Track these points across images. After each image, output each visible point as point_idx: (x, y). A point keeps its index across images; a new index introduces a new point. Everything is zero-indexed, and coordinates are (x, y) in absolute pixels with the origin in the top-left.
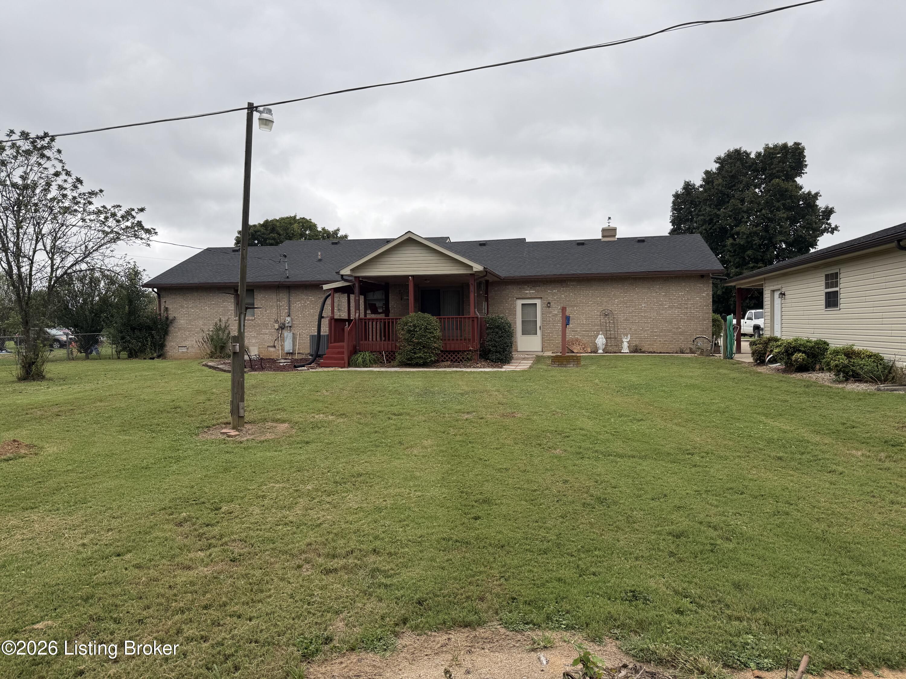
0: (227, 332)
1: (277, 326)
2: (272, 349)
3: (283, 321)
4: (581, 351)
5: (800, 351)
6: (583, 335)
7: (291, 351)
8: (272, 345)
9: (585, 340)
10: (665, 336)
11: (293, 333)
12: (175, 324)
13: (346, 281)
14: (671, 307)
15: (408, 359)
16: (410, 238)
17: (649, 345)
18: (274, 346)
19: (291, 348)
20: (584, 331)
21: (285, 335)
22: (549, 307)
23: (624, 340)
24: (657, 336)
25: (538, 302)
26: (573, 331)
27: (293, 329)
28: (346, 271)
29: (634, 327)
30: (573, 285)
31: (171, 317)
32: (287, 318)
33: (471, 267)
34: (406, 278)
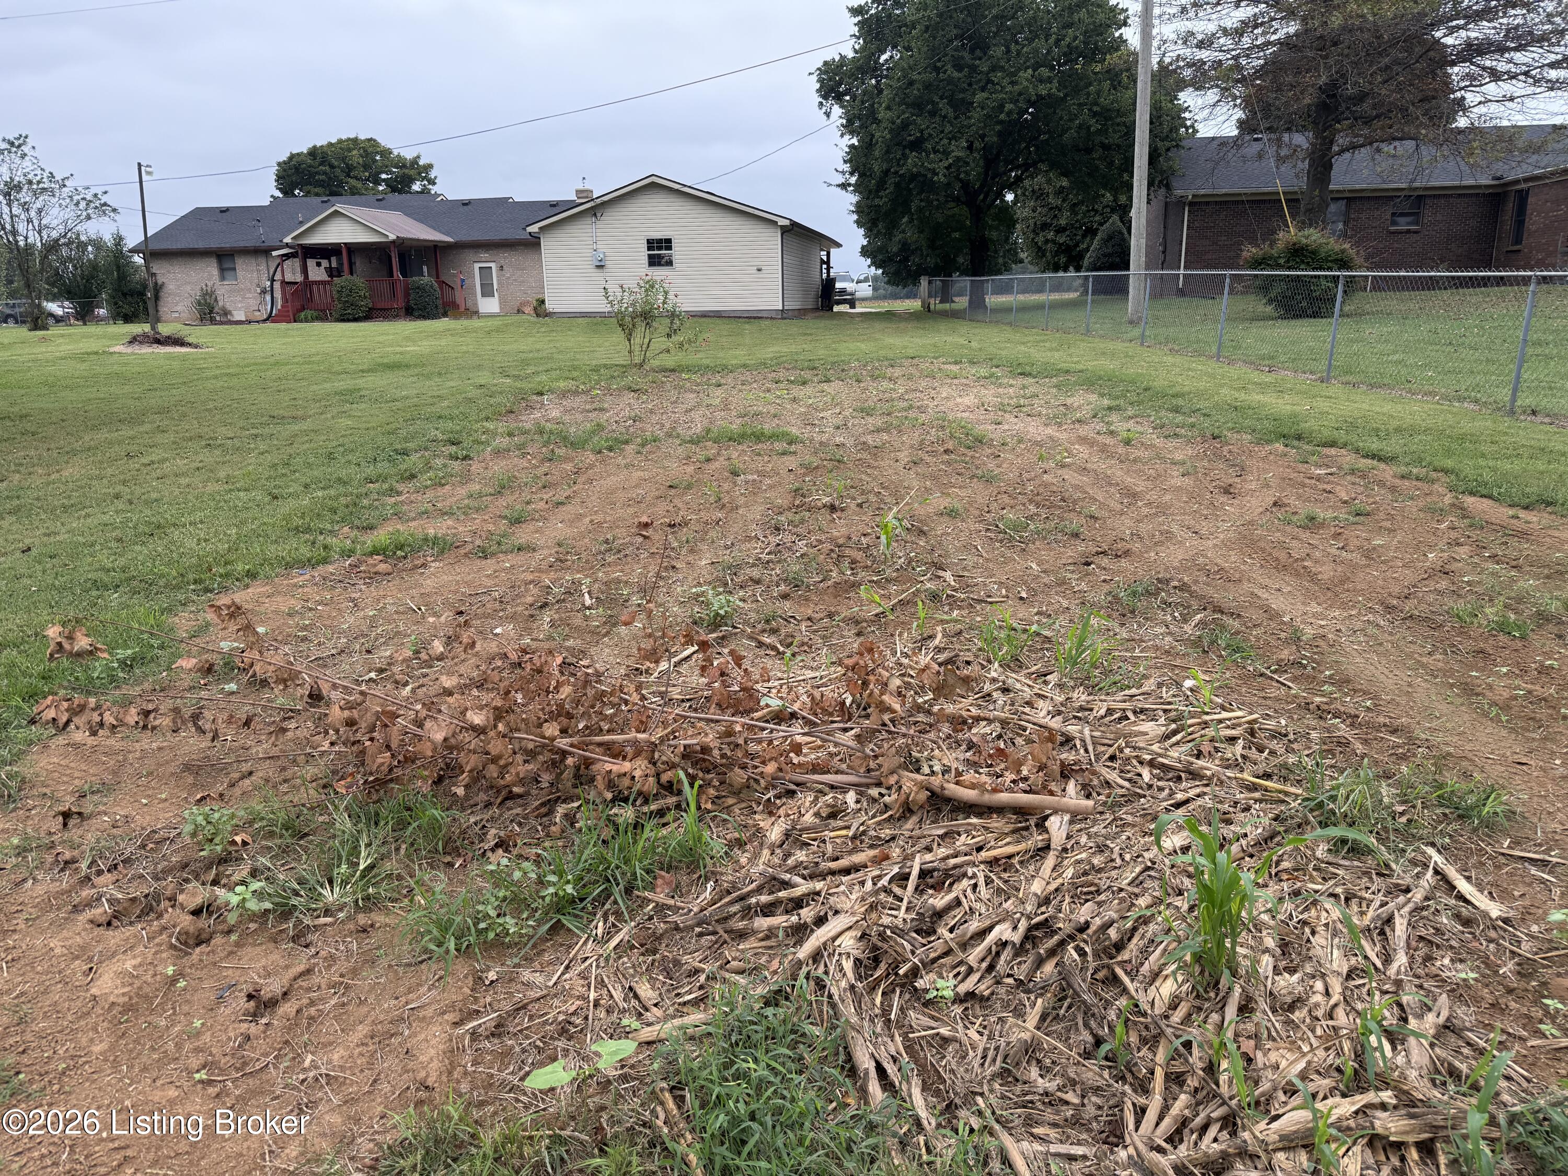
0: (213, 297)
1: (259, 290)
2: (257, 313)
3: (263, 286)
8: (257, 308)
12: (165, 290)
13: (291, 247)
15: (341, 315)
16: (336, 210)
18: (259, 310)
22: (502, 270)
25: (492, 265)
28: (288, 240)
31: (160, 282)
32: (267, 283)
33: (388, 236)
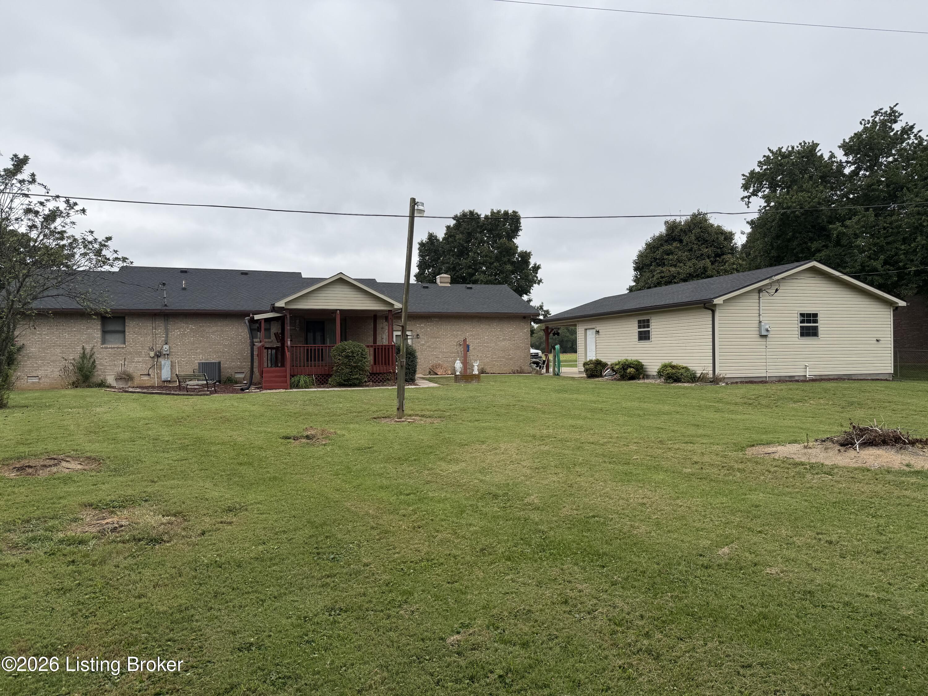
0: (92, 360)
1: (152, 354)
2: (146, 378)
3: (159, 349)
4: (444, 374)
5: (631, 367)
6: (444, 361)
7: (169, 379)
8: (146, 373)
9: (446, 365)
10: (501, 361)
11: (171, 361)
12: (23, 353)
14: (504, 340)
15: (345, 381)
16: (341, 278)
17: (490, 368)
18: (149, 375)
19: (170, 376)
20: (445, 358)
21: (163, 363)
22: (418, 338)
23: (475, 364)
24: (495, 361)
26: (437, 358)
27: (170, 357)
29: (480, 355)
30: (436, 321)
32: (165, 346)
33: (392, 305)
34: (333, 312)
